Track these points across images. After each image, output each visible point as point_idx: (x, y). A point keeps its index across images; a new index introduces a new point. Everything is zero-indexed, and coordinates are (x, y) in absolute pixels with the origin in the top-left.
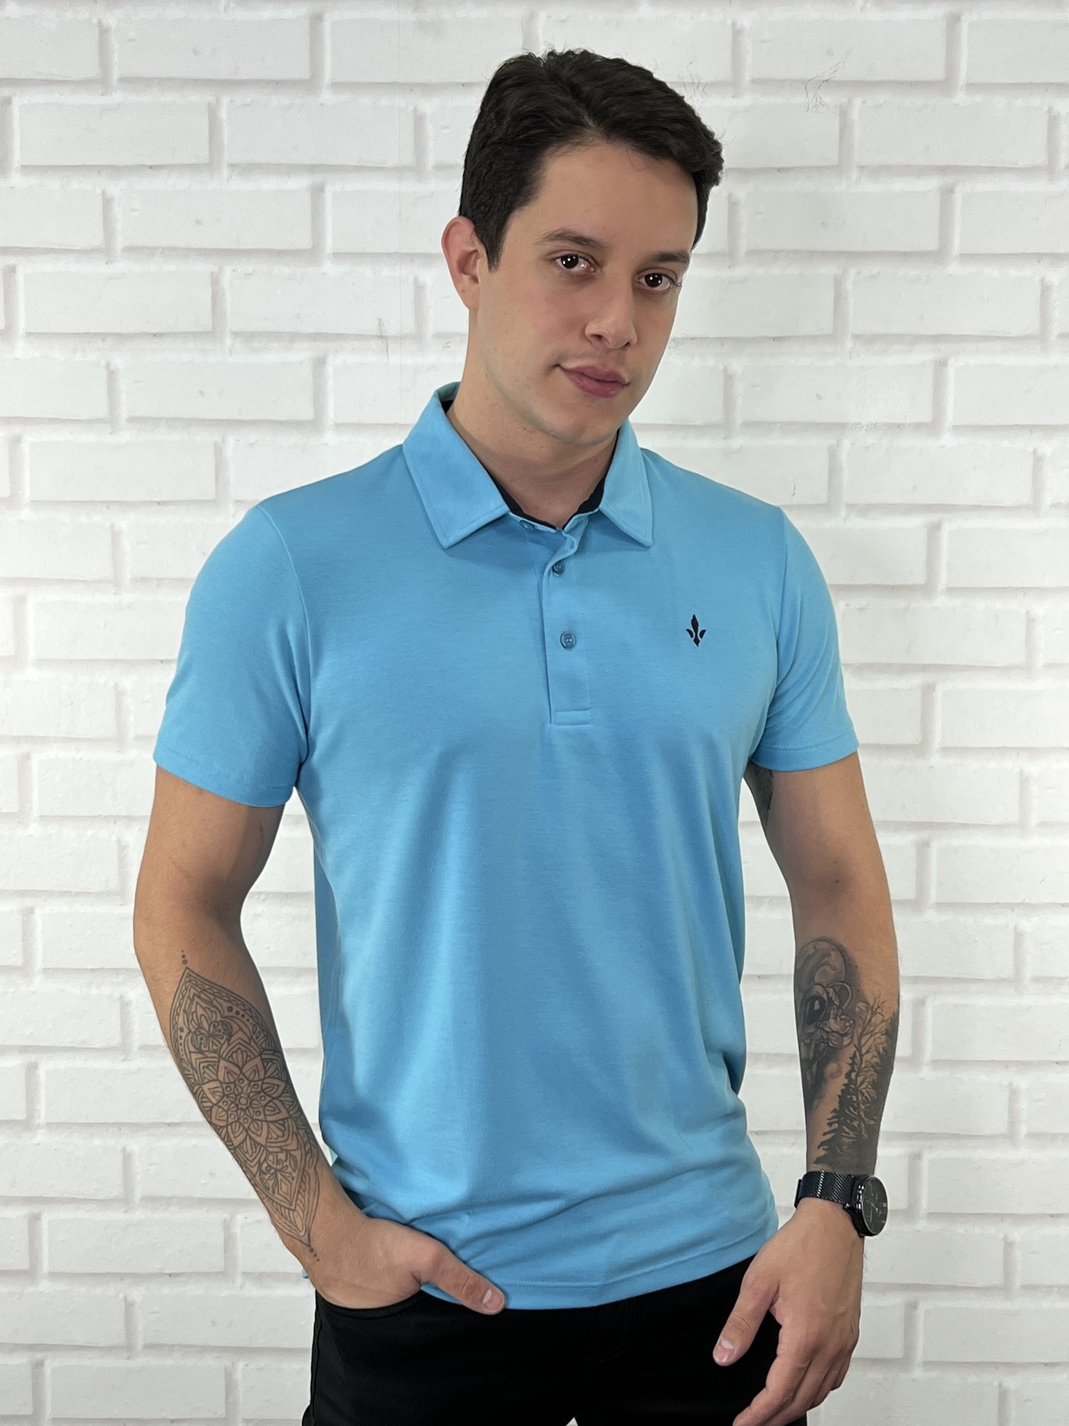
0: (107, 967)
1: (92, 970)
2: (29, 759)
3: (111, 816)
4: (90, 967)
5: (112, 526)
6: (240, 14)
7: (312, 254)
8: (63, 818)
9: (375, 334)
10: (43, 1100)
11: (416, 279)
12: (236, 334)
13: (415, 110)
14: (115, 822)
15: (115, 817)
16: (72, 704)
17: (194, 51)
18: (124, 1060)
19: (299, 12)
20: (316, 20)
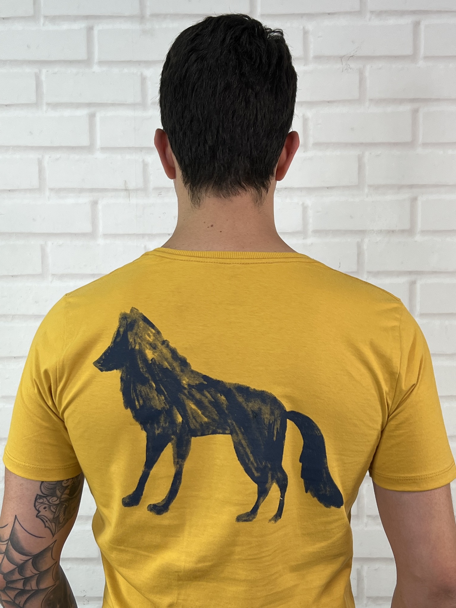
6: (51, 27)
7: (90, 148)
9: (124, 188)
11: (143, 161)
12: (51, 190)
13: (142, 74)
17: (28, 46)
19: (80, 25)
20: (90, 29)
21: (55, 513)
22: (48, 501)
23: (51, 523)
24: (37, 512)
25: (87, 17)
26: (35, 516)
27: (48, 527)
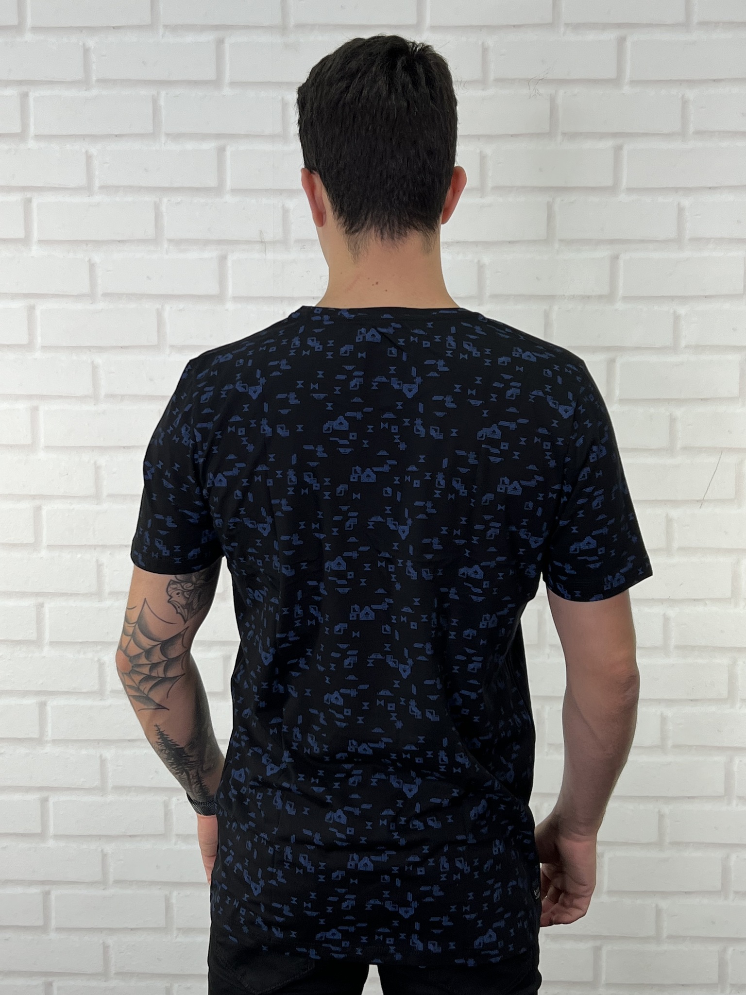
0: (90, 641)
1: (81, 643)
2: (41, 509)
3: (91, 545)
4: (80, 641)
5: (93, 362)
6: (172, 39)
7: (218, 190)
8: (62, 547)
9: (259, 239)
10: (50, 725)
11: (283, 205)
12: (170, 241)
13: (283, 99)
14: (95, 549)
15: (95, 545)
16: (67, 474)
17: (143, 62)
18: (101, 700)
19: (209, 37)
20: (220, 42)
21: (188, 598)
22: (183, 587)
23: (183, 608)
24: (169, 598)
25: (217, 28)
26: (167, 601)
27: (180, 613)
